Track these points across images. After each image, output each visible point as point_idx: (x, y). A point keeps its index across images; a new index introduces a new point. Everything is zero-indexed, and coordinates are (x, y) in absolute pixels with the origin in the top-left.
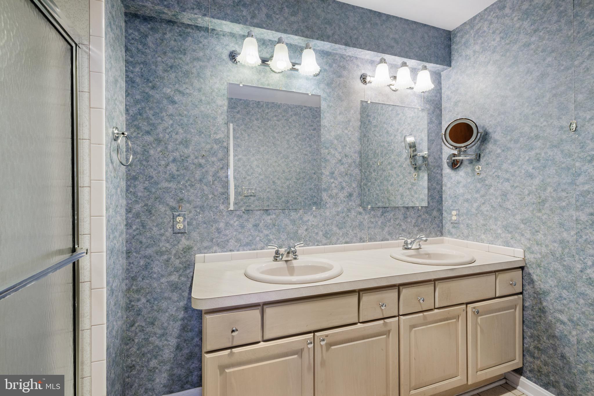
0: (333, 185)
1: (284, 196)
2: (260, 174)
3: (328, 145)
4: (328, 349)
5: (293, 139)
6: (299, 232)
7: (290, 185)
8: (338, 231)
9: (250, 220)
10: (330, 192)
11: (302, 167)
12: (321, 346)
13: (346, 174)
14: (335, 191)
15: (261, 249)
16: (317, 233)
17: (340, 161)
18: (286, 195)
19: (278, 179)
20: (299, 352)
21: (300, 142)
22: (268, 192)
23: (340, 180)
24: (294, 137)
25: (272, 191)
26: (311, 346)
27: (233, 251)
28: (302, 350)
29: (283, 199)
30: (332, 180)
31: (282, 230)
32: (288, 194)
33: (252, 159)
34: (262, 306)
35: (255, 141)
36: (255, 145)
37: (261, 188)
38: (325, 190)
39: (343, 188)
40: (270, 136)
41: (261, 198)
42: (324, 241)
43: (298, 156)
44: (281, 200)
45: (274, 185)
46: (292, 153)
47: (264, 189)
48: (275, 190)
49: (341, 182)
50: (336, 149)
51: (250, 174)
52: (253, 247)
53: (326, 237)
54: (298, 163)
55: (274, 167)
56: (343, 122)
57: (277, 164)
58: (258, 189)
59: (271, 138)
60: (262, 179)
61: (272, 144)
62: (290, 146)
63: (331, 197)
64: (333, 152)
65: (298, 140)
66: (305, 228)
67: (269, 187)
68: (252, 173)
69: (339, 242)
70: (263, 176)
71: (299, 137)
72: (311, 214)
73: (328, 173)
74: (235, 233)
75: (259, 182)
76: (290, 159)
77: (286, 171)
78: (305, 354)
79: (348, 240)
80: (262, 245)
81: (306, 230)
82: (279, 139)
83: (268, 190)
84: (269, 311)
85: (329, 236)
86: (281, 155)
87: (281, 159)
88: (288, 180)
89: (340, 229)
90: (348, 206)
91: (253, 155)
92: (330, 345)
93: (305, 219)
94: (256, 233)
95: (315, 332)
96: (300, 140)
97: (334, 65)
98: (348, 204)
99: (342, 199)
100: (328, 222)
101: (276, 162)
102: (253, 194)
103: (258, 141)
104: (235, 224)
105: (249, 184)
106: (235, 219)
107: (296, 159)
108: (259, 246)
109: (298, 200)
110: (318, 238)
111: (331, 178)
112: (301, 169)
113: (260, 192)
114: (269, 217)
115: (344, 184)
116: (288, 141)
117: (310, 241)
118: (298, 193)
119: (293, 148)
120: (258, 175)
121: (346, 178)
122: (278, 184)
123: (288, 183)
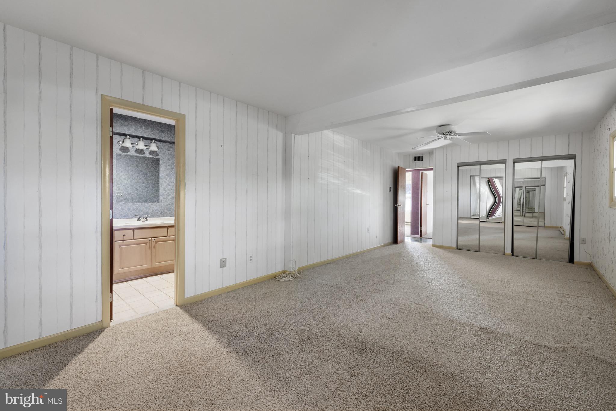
0: (165, 194)
1: (144, 197)
2: (126, 184)
3: (162, 178)
4: (156, 243)
5: (151, 163)
6: (149, 212)
7: (148, 191)
8: (167, 212)
9: (126, 207)
10: (163, 196)
11: (157, 180)
12: (154, 241)
13: (171, 189)
14: (166, 196)
15: (131, 218)
16: (157, 213)
17: (169, 184)
18: (145, 197)
19: (140, 187)
20: (146, 243)
21: (155, 165)
22: (132, 195)
23: (168, 192)
24: (151, 162)
25: (135, 194)
26: (150, 241)
27: (118, 219)
28: (147, 243)
29: (143, 199)
30: (165, 192)
31: (141, 211)
32: (146, 196)
33: (121, 174)
34: (133, 229)
35: (123, 164)
36: (123, 166)
37: (127, 192)
38: (161, 195)
39: (170, 195)
40: (134, 161)
41: (127, 198)
42: (161, 216)
43: (154, 173)
44: (142, 200)
45: (136, 190)
46: (149, 172)
47: (129, 192)
48: (137, 194)
49: (169, 193)
50: (167, 179)
51: (119, 184)
52: (128, 217)
53: (162, 214)
54: (154, 178)
55: (136, 179)
56: (170, 169)
57: (139, 178)
58: (125, 193)
59: (135, 162)
60: (128, 187)
61: (136, 166)
62: (148, 168)
63: (164, 198)
64: (165, 181)
65: (153, 164)
66: (152, 210)
67: (133, 192)
68: (121, 183)
69: (168, 216)
70: (129, 185)
71: (155, 162)
72: (155, 205)
73: (163, 189)
74: (119, 212)
75: (126, 188)
76: (148, 175)
77: (145, 182)
78: (148, 244)
79: (172, 215)
80: (132, 216)
81: (152, 211)
82: (141, 163)
83: (132, 193)
84: (135, 231)
85: (163, 214)
86: (142, 172)
87: (142, 175)
88: (146, 188)
89: (168, 211)
90: (172, 202)
91: (122, 172)
92: (157, 242)
93: (152, 207)
94: (129, 212)
95: (151, 238)
96: (155, 164)
97: (166, 146)
98: (172, 201)
99: (169, 199)
100: (163, 208)
101: (138, 176)
102: (121, 196)
103: (125, 164)
104: (119, 208)
105: (118, 190)
106: (119, 206)
107: (152, 175)
108: (130, 217)
109: (154, 200)
110: (158, 214)
111: (164, 191)
112: (155, 181)
113: (126, 195)
114: (135, 206)
115: (170, 193)
116: (147, 164)
117: (154, 216)
118: (153, 196)
119: (150, 169)
120: (125, 184)
121: (171, 191)
122: (140, 190)
123: (146, 189)
